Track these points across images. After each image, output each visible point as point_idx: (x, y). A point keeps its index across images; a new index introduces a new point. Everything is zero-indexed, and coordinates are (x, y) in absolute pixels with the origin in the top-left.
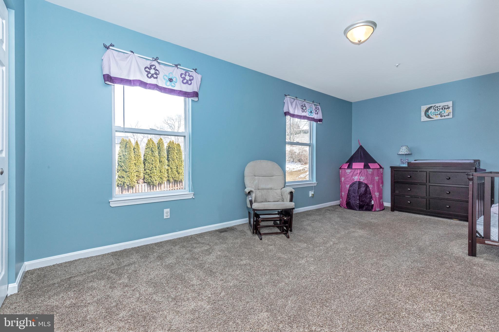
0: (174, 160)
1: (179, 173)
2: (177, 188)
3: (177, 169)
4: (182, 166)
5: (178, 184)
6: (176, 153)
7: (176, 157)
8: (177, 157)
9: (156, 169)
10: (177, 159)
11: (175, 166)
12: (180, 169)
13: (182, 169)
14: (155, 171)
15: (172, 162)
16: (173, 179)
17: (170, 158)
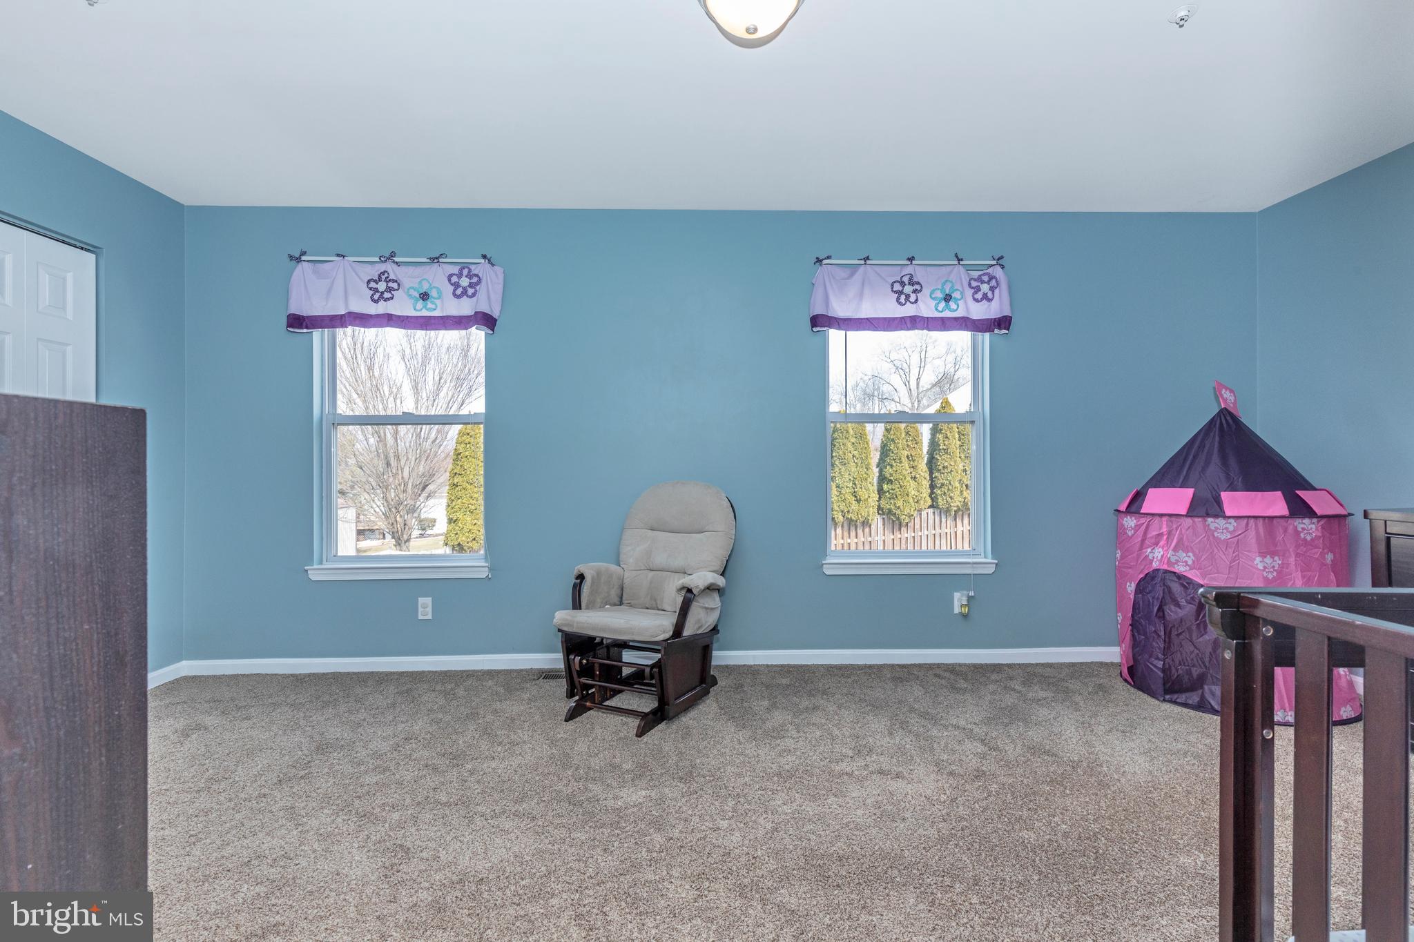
0: (845, 464)
1: (860, 500)
2: (856, 540)
3: (854, 488)
4: (869, 480)
5: (860, 531)
6: (853, 443)
7: (851, 455)
8: (853, 456)
10: (856, 461)
11: (850, 479)
12: (861, 488)
13: (867, 490)
15: (840, 469)
16: (844, 516)
17: (835, 458)
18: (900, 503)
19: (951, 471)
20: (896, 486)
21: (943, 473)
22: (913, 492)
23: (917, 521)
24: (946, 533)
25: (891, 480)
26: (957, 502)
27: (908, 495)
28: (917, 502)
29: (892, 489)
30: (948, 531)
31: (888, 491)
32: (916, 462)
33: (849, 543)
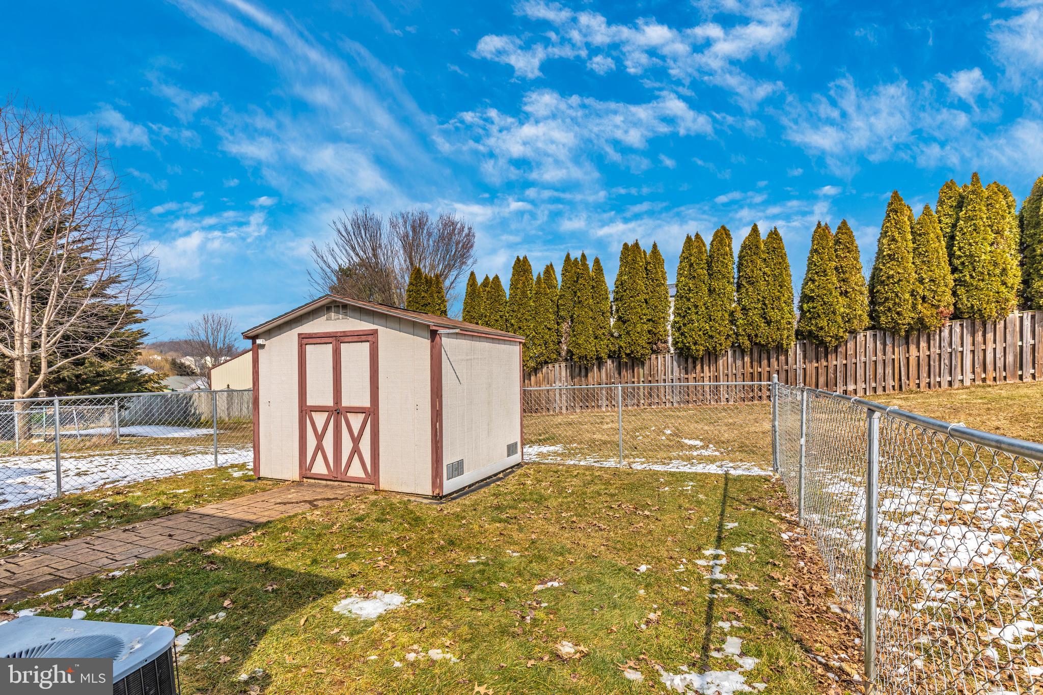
0: (753, 283)
1: (771, 322)
2: (768, 369)
3: (764, 309)
5: (773, 361)
9: (697, 313)
10: (767, 279)
11: (759, 300)
12: (773, 308)
14: (694, 317)
16: (751, 342)
18: (823, 323)
19: (900, 280)
20: (818, 304)
21: (887, 285)
22: (842, 310)
23: (850, 345)
24: (893, 360)
25: (812, 297)
26: (908, 317)
27: (834, 313)
28: (849, 321)
29: (814, 308)
30: (896, 357)
31: (809, 311)
32: (847, 275)
33: (760, 373)
